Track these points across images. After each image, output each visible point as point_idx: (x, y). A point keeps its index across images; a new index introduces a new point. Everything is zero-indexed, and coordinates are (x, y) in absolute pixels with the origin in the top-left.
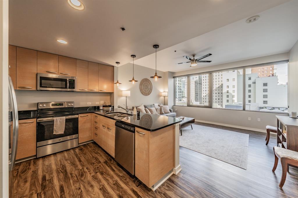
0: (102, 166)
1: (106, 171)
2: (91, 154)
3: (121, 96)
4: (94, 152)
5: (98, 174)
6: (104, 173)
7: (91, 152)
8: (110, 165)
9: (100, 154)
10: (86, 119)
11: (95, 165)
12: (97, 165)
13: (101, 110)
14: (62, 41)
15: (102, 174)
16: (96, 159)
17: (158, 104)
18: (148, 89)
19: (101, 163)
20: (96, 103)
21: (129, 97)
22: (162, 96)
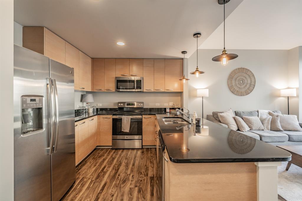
0: (146, 181)
1: (145, 191)
2: (146, 162)
3: (196, 97)
4: (150, 160)
5: (137, 188)
6: (141, 191)
7: (148, 158)
8: (153, 185)
9: (153, 165)
10: (149, 121)
11: (141, 176)
12: (142, 177)
13: (168, 113)
14: (121, 44)
15: (139, 191)
16: (147, 169)
17: (267, 111)
18: (245, 84)
19: (148, 176)
20: (165, 104)
21: (206, 98)
22: (280, 96)
